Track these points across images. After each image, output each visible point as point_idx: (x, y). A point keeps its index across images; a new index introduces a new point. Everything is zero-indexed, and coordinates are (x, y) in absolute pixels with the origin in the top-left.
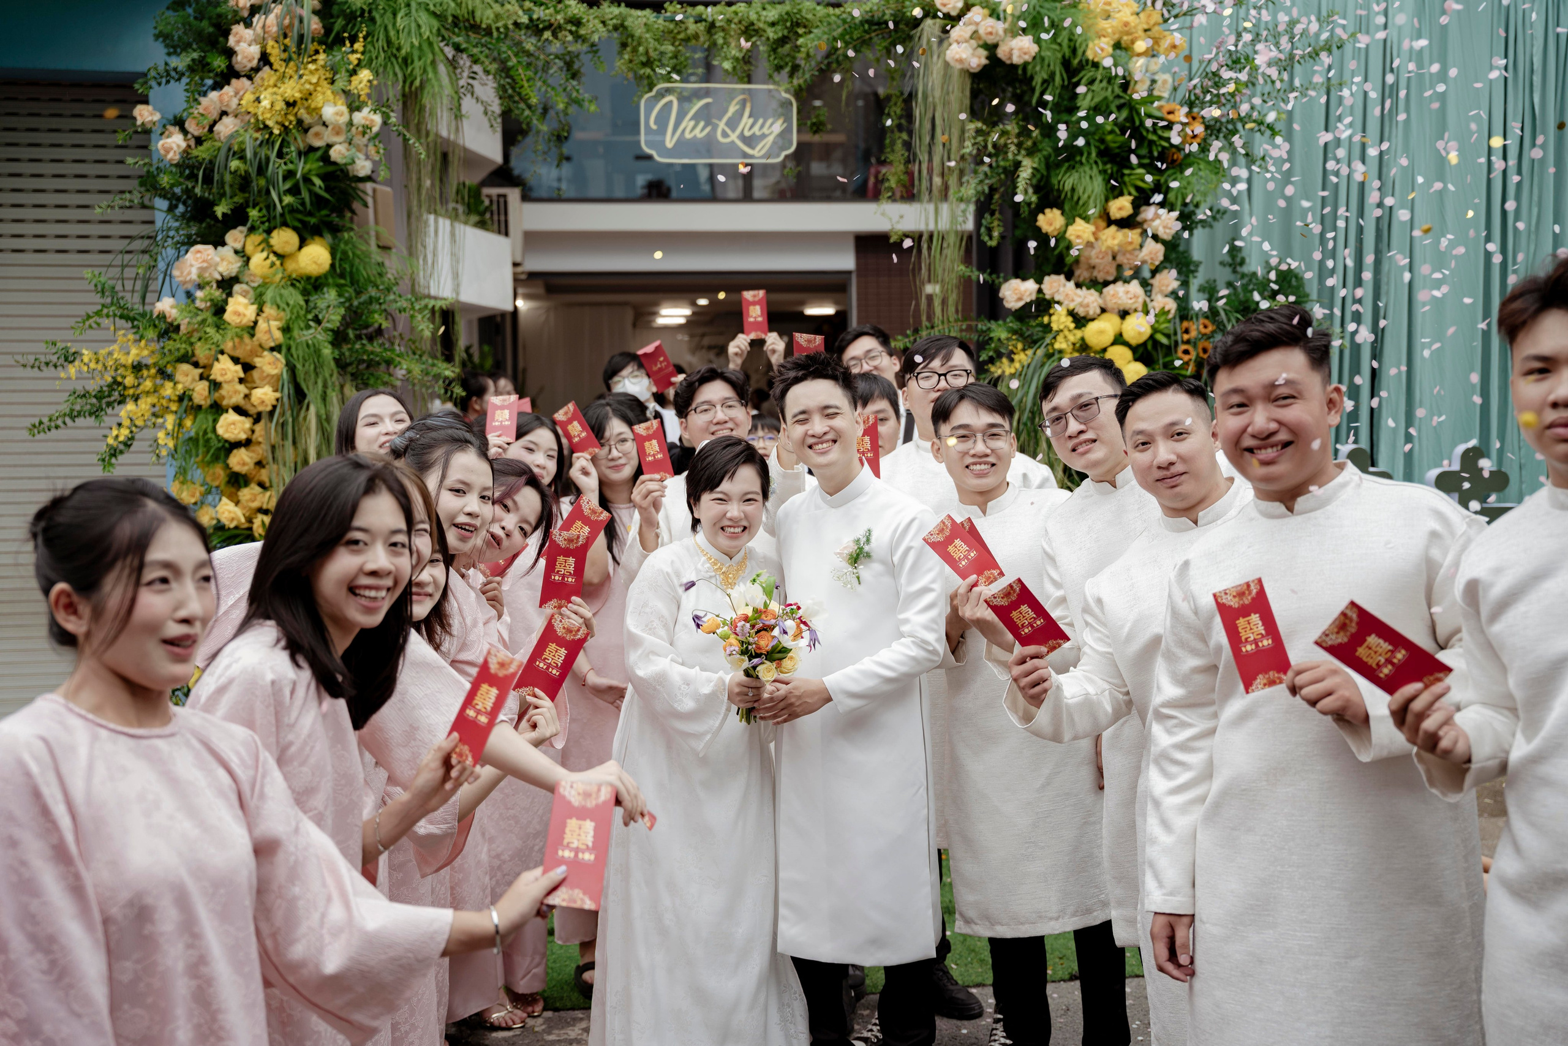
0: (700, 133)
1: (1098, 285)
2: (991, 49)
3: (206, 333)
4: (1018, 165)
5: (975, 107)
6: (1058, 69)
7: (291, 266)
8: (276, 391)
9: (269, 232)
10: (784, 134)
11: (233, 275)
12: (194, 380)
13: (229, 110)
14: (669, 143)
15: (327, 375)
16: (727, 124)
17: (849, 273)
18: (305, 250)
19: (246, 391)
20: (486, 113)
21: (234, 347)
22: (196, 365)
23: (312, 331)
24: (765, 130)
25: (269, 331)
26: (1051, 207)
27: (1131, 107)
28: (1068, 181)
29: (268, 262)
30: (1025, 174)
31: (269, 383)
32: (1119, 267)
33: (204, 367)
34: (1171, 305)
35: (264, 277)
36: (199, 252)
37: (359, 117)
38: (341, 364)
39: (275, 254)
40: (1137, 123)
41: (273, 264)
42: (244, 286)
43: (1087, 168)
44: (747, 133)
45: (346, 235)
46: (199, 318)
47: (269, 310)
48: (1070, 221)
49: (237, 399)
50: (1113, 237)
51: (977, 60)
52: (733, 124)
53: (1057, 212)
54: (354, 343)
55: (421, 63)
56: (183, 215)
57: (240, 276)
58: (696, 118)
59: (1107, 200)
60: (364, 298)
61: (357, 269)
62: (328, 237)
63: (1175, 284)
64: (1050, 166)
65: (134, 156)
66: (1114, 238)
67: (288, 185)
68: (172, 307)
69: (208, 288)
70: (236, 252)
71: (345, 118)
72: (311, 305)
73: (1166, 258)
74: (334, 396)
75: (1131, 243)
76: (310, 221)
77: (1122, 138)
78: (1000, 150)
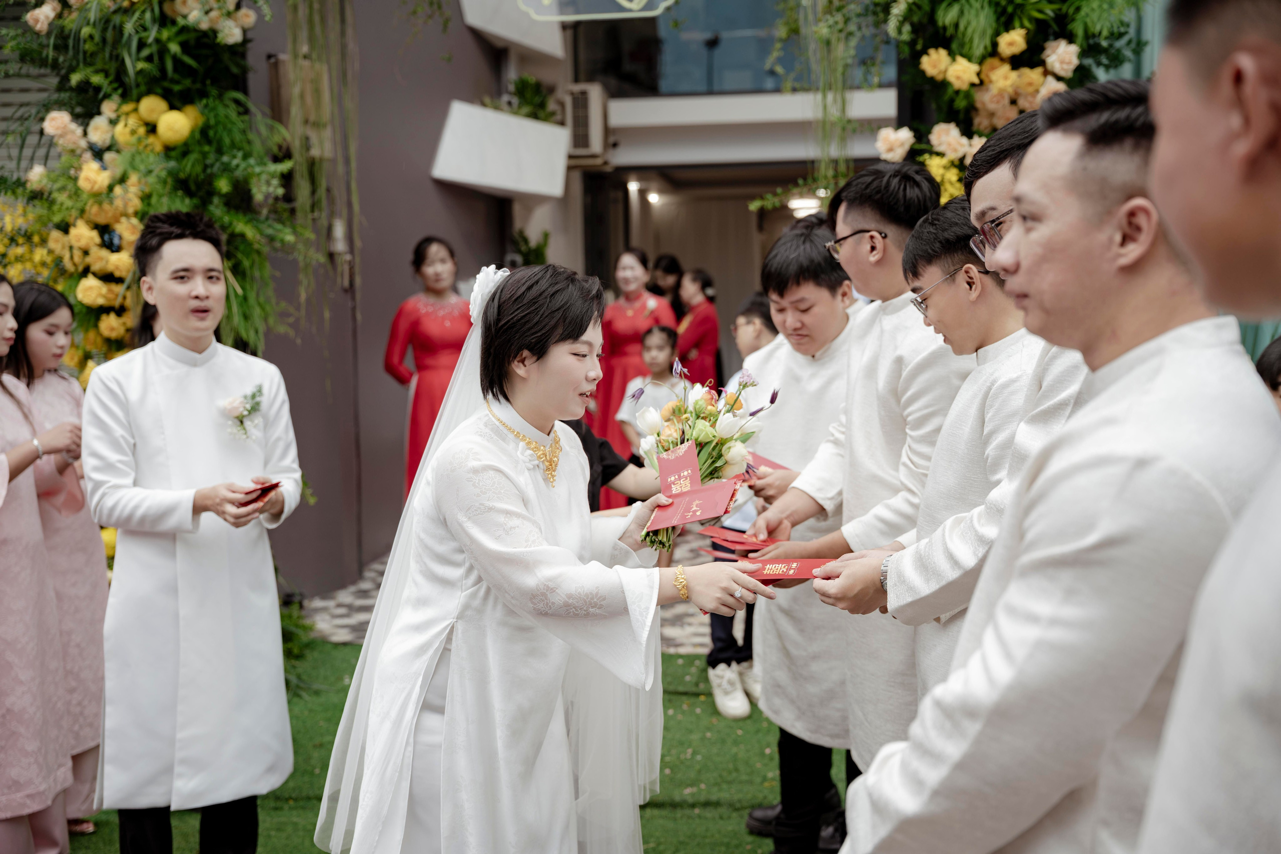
9: (136, 100)
12: (63, 247)
19: (109, 257)
22: (66, 231)
25: (127, 199)
26: (936, 47)
28: (951, 15)
30: (896, 12)
35: (129, 145)
36: (54, 119)
39: (142, 122)
41: (139, 133)
42: (114, 155)
47: (133, 177)
48: (953, 61)
53: (943, 52)
57: (112, 145)
59: (997, 34)
66: (1006, 78)
67: (147, 52)
70: (110, 120)
75: (1030, 84)
76: (177, 88)
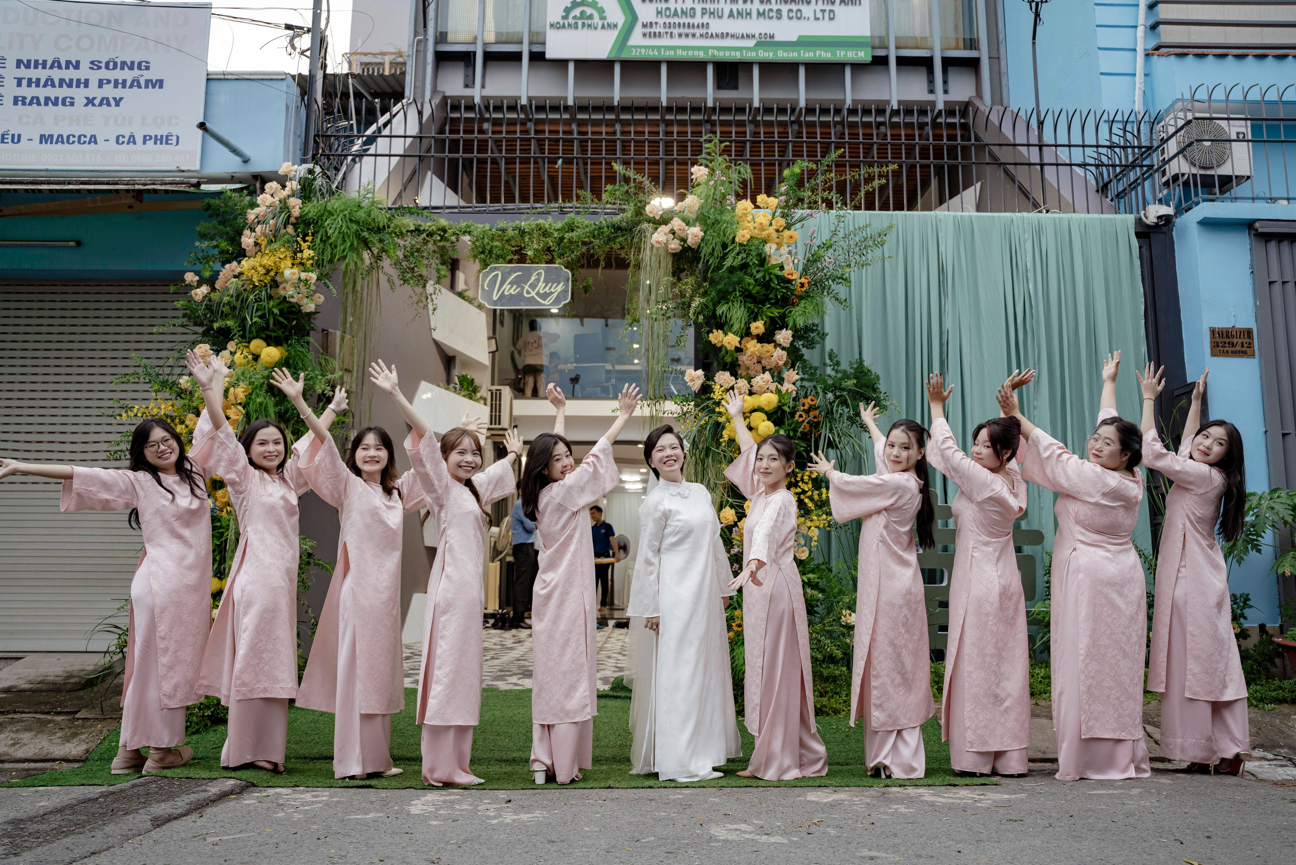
0: (512, 292)
1: (748, 376)
2: (684, 240)
6: (719, 248)
9: (248, 342)
10: (565, 291)
14: (495, 298)
18: (265, 349)
24: (552, 290)
25: (235, 394)
26: (717, 328)
27: (765, 270)
28: (721, 309)
34: (795, 390)
35: (241, 365)
37: (304, 275)
39: (252, 353)
40: (767, 278)
43: (734, 303)
44: (541, 292)
48: (725, 335)
50: (752, 346)
51: (675, 246)
52: (534, 286)
53: (720, 331)
55: (342, 248)
58: (512, 283)
59: (748, 322)
63: (797, 378)
66: (755, 347)
67: (259, 313)
70: (231, 353)
71: (297, 276)
73: (789, 359)
75: (768, 352)
76: (273, 334)
77: (758, 288)
78: (682, 295)
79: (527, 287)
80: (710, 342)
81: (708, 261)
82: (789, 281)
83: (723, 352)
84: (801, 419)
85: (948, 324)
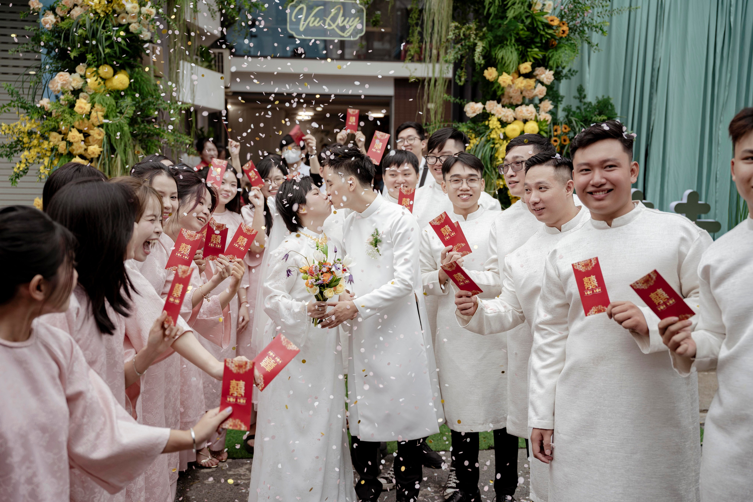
0: (317, 24)
1: (513, 106)
3: (65, 117)
4: (475, 45)
5: (455, 15)
7: (109, 84)
8: (100, 147)
9: (98, 67)
10: (360, 25)
11: (80, 88)
12: (59, 141)
13: (78, 4)
14: (302, 28)
15: (127, 140)
16: (331, 20)
17: (390, 97)
18: (116, 77)
19: (85, 147)
20: (209, 10)
21: (79, 124)
22: (60, 133)
23: (118, 118)
25: (97, 117)
26: (491, 67)
27: (532, 17)
28: (500, 54)
29: (97, 82)
30: (479, 49)
31: (97, 143)
32: (524, 98)
33: (64, 134)
34: (549, 117)
35: (95, 90)
36: (61, 75)
37: (144, 10)
38: (134, 136)
39: (101, 78)
40: (535, 25)
41: (99, 83)
42: (85, 94)
43: (510, 48)
44: (341, 25)
45: (137, 70)
46: (62, 109)
47: (98, 107)
48: (500, 74)
49: (81, 151)
52: (334, 20)
53: (494, 69)
54: (140, 125)
56: (54, 57)
57: (83, 89)
58: (315, 16)
59: (519, 64)
60: (146, 102)
61: (143, 87)
62: (128, 70)
63: (551, 107)
64: (491, 46)
65: (29, 26)
66: (522, 83)
67: (108, 43)
68: (48, 103)
69: (66, 94)
70: (81, 76)
71: (137, 10)
72: (119, 104)
73: (547, 93)
74: (130, 151)
75: (530, 86)
77: (528, 33)
78: (467, 37)
79: (328, 20)
80: (485, 77)
81: (489, 9)
82: (550, 27)
83: (496, 86)
84: (555, 144)
85: (661, 53)
